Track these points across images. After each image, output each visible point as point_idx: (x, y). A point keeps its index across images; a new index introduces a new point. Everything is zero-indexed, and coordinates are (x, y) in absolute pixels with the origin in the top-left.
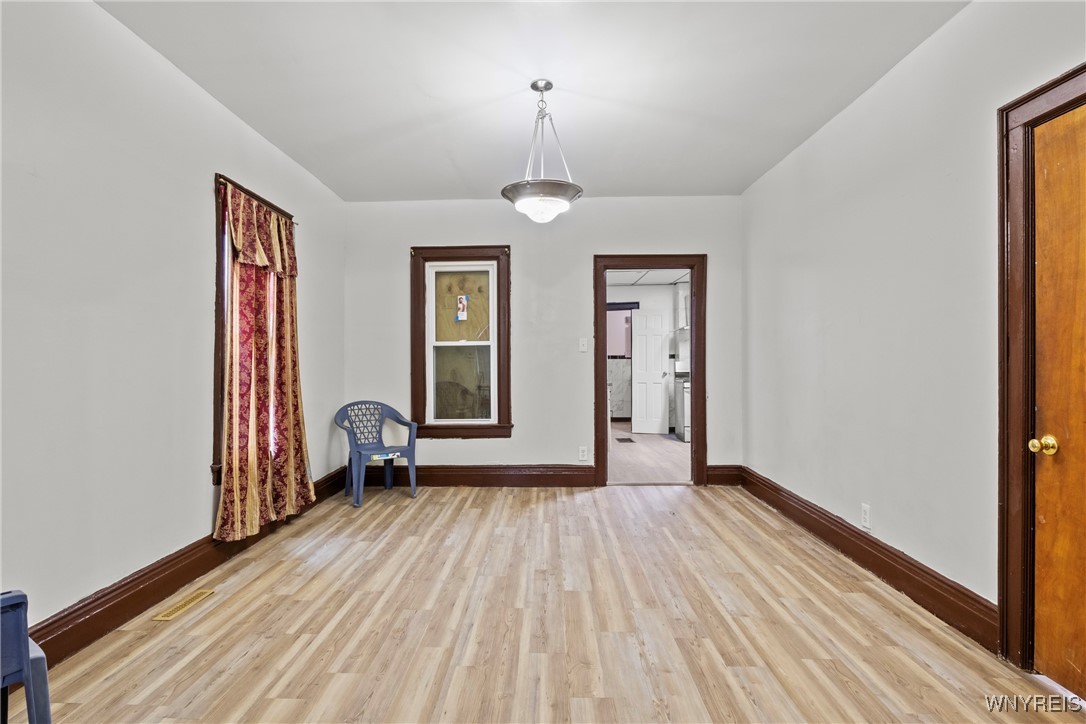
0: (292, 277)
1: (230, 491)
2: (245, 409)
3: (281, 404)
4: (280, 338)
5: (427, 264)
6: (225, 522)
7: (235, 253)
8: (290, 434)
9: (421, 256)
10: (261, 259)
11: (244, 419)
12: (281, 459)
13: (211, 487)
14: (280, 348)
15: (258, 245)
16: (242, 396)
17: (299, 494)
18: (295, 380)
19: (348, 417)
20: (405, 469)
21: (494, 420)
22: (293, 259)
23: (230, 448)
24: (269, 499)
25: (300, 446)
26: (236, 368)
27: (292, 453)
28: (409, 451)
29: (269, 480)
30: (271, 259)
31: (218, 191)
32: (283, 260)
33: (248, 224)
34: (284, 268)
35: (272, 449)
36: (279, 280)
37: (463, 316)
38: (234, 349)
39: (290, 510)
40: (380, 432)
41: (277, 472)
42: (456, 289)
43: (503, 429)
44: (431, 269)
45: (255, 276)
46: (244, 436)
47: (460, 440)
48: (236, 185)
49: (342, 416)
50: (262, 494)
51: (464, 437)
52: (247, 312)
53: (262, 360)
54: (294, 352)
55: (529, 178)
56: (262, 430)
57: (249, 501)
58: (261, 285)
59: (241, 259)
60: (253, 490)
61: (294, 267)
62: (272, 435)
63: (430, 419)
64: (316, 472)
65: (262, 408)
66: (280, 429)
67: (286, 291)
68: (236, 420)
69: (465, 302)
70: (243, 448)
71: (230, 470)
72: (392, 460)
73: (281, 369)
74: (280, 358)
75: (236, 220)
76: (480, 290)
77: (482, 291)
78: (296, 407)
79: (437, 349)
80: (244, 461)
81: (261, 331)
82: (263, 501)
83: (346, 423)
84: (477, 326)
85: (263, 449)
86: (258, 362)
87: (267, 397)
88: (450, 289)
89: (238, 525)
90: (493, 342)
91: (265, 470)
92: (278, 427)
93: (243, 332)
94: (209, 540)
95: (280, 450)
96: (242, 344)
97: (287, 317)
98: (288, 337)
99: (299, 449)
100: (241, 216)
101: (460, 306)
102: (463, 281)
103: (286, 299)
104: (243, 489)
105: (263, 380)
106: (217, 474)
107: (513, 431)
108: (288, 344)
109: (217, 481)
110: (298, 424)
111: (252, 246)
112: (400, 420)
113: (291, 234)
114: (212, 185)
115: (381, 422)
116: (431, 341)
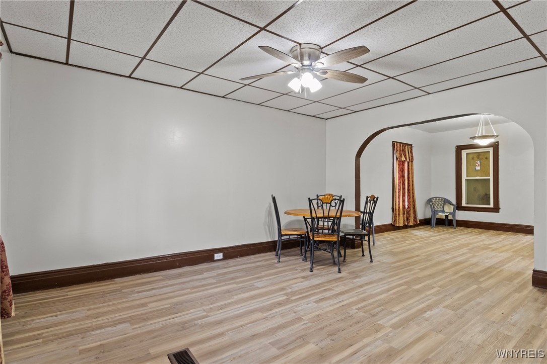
0: (412, 161)
1: (396, 214)
2: (399, 195)
3: (409, 195)
4: (408, 178)
5: (463, 151)
6: (395, 221)
7: (397, 159)
8: (412, 203)
9: (459, 149)
10: (403, 159)
11: (399, 198)
12: (409, 209)
13: (392, 213)
14: (409, 181)
15: (403, 155)
16: (399, 192)
17: (414, 220)
18: (413, 189)
19: (432, 202)
20: (452, 220)
21: (492, 206)
22: (412, 157)
23: (396, 204)
24: (405, 219)
25: (414, 207)
26: (397, 186)
27: (412, 209)
28: (453, 214)
29: (405, 214)
30: (406, 158)
31: (393, 145)
32: (409, 158)
33: (400, 151)
34: (409, 160)
35: (406, 207)
36: (408, 163)
37: (478, 168)
38: (397, 181)
39: (411, 224)
40: (443, 207)
41: (408, 213)
42: (475, 158)
43: (496, 209)
44: (464, 153)
45: (402, 164)
46: (399, 202)
47: (476, 212)
48: (397, 142)
49: (429, 201)
50: (404, 216)
51: (478, 211)
52: (400, 172)
53: (404, 184)
54: (412, 182)
55: (477, 135)
56: (404, 201)
57: (400, 218)
58: (403, 165)
59: (398, 160)
60: (401, 215)
61: (412, 159)
62: (406, 203)
63: (464, 204)
64: (420, 216)
65: (404, 196)
66: (409, 202)
67: (410, 165)
68: (397, 198)
69: (479, 163)
70: (399, 205)
71: (396, 209)
72: (448, 216)
73: (409, 186)
74: (408, 183)
75: (397, 151)
76: (486, 158)
77: (487, 158)
78: (413, 196)
79: (467, 180)
80: (399, 208)
81: (403, 176)
82: (404, 219)
83: (431, 203)
84: (485, 172)
85: (404, 206)
86: (403, 184)
87: (405, 193)
88: (473, 159)
89: (398, 222)
90: (491, 178)
91: (404, 211)
92: (408, 201)
93: (399, 177)
94: (391, 224)
95: (408, 207)
96: (399, 180)
97: (410, 172)
98: (411, 177)
99: (414, 208)
100: (398, 149)
101: (477, 165)
102: (479, 155)
103: (410, 168)
104: (399, 214)
105: (404, 189)
106: (393, 209)
107: (500, 210)
108: (411, 179)
109: (393, 212)
110: (414, 201)
111: (401, 156)
112: (450, 203)
113: (412, 150)
114: (392, 144)
115: (444, 204)
116: (464, 177)
